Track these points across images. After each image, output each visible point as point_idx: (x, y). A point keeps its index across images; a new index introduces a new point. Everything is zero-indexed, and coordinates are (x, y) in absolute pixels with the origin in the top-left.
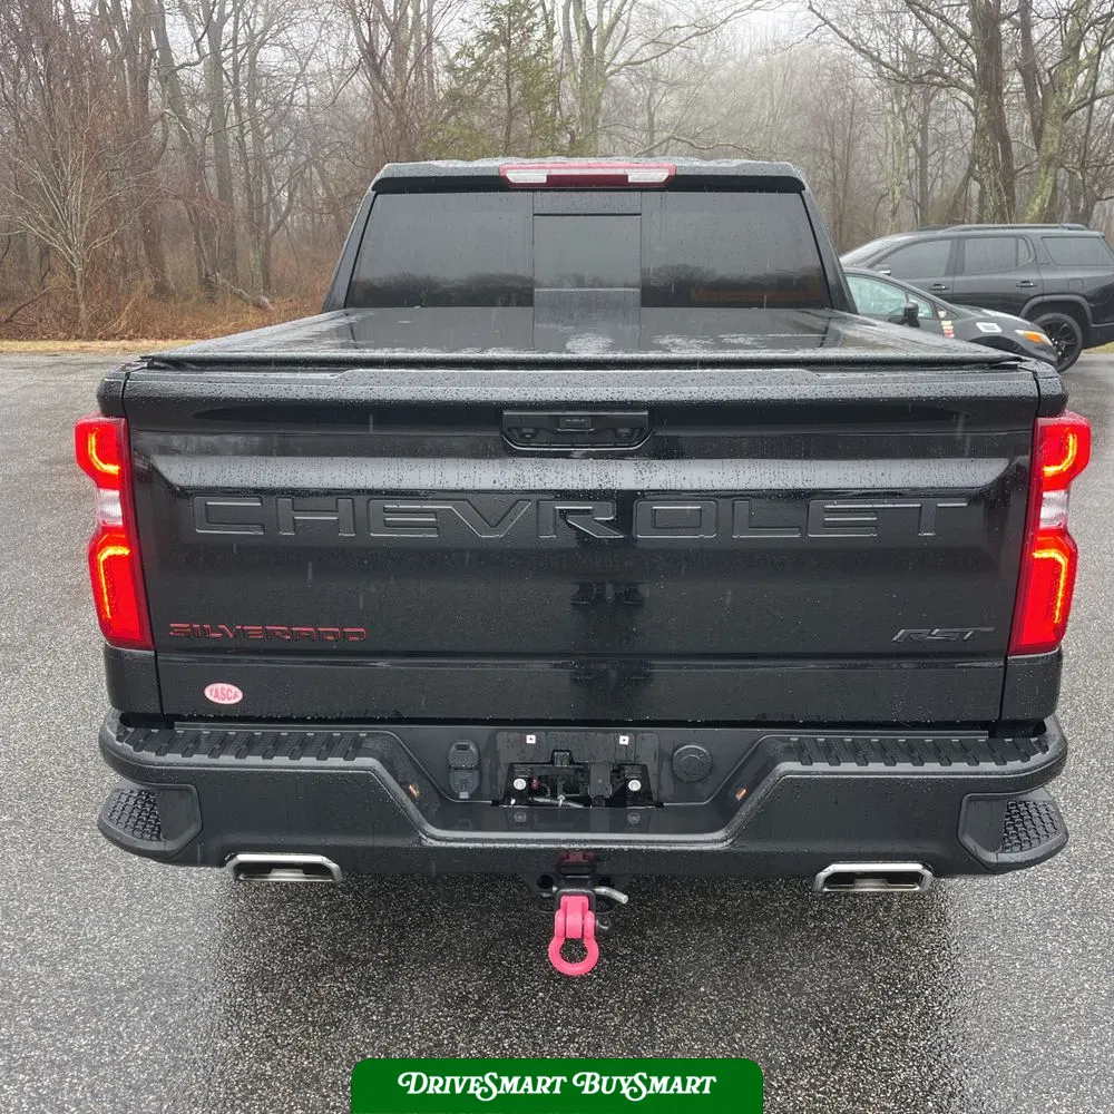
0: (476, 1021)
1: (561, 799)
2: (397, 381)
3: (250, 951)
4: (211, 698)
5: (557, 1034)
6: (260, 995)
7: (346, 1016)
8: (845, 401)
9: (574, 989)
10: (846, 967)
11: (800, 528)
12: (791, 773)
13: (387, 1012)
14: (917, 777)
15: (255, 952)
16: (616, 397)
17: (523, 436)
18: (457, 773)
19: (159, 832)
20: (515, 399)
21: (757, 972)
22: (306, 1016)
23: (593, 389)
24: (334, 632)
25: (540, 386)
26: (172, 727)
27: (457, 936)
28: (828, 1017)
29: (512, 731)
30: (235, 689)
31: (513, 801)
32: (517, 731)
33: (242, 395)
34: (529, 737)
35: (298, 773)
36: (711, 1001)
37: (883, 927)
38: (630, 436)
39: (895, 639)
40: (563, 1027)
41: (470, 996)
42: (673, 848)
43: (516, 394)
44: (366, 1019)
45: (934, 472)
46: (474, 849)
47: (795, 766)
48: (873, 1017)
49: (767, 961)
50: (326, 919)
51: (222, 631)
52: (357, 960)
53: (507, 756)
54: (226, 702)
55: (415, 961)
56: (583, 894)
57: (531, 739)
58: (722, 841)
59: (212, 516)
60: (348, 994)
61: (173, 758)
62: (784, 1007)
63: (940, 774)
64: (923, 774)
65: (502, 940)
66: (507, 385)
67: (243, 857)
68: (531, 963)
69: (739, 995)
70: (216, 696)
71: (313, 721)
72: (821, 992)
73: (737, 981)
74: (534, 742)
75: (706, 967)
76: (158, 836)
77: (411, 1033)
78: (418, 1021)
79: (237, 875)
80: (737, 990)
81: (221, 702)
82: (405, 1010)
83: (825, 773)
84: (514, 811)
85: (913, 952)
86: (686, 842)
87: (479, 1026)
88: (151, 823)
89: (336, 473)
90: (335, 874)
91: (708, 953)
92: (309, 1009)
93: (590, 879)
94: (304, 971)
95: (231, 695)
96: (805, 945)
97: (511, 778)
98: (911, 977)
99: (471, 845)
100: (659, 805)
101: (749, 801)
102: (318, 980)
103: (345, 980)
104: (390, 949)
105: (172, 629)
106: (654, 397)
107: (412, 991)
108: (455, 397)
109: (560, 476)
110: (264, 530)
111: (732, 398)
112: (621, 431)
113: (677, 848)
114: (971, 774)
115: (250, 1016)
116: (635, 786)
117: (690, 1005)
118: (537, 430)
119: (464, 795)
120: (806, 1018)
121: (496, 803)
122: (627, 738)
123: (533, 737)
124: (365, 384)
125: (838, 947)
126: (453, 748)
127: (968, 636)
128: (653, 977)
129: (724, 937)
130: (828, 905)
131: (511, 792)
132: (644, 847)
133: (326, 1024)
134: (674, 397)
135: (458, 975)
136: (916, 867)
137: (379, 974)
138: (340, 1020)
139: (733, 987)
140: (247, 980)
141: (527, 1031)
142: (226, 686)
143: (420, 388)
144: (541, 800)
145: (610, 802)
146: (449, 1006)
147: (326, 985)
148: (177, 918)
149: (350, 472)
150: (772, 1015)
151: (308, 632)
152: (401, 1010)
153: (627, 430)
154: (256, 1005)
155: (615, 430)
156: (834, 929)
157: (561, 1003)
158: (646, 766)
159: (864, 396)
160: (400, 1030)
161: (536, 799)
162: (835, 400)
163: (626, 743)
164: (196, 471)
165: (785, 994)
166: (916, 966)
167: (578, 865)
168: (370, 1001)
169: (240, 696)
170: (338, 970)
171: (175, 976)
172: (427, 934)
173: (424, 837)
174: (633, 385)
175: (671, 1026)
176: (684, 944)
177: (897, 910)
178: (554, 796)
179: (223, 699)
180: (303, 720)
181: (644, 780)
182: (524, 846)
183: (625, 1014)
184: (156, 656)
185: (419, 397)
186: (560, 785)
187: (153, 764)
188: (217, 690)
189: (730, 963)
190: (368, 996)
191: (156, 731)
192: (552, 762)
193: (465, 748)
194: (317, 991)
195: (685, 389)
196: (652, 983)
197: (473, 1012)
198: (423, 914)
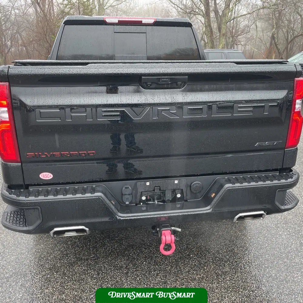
0: (127, 273)
1: (156, 202)
2: (107, 67)
3: (49, 261)
4: (42, 178)
5: (153, 274)
6: (55, 274)
7: (85, 277)
8: (246, 72)
9: (154, 260)
10: (229, 244)
11: (231, 112)
12: (229, 187)
13: (98, 274)
14: (264, 186)
15: (50, 261)
16: (178, 71)
17: (147, 85)
18: (125, 196)
19: (25, 224)
20: (147, 72)
21: (205, 249)
22: (72, 278)
23: (171, 69)
24: (85, 153)
25: (154, 68)
26: (28, 188)
27: (114, 248)
28: (229, 259)
29: (142, 181)
30: (50, 174)
31: (142, 204)
32: (144, 181)
33: (53, 73)
34: (147, 183)
35: (76, 200)
36: (195, 259)
37: (236, 232)
38: (181, 85)
39: (255, 146)
40: (154, 272)
41: (123, 266)
42: (195, 213)
43: (147, 71)
44: (92, 277)
45: (268, 95)
46: (134, 219)
47: (231, 185)
48: (241, 258)
49: (207, 245)
50: (71, 248)
51: (46, 155)
52: (84, 259)
53: (140, 190)
54: (47, 179)
55: (103, 257)
56: (168, 230)
57: (148, 184)
58: (209, 210)
59: (41, 115)
60: (84, 270)
61: (32, 198)
62: (216, 258)
63: (270, 184)
64: (266, 184)
65: (128, 248)
66: (143, 68)
67: (56, 229)
68: (139, 254)
69: (202, 256)
70: (44, 177)
71: (77, 183)
72: (225, 252)
73: (200, 252)
74: (149, 184)
75: (190, 249)
76: (25, 225)
77: (108, 279)
78: (109, 276)
79: (54, 235)
80: (201, 255)
81: (45, 179)
82: (104, 272)
83: (239, 187)
84: (142, 206)
85: (246, 238)
86: (198, 211)
87: (128, 275)
88: (21, 221)
89: (85, 99)
90: (87, 231)
91: (190, 245)
92: (73, 276)
93: (169, 225)
94: (68, 264)
95: (49, 176)
96: (216, 240)
97: (141, 196)
98: (247, 245)
99: (133, 218)
100: (186, 201)
101: (216, 197)
102: (74, 267)
103: (82, 266)
104: (94, 255)
105: (27, 155)
106: (190, 71)
107: (104, 267)
108: (127, 72)
109: (159, 98)
110: (61, 119)
111: (213, 71)
112: (179, 83)
113: (196, 213)
114: (279, 183)
115: (54, 281)
116: (179, 196)
117: (189, 261)
118: (152, 83)
119: (127, 203)
120: (223, 260)
121: (136, 205)
122: (177, 181)
123: (149, 183)
124: (96, 68)
125: (225, 239)
126: (124, 188)
127: (275, 144)
128: (176, 254)
129: (193, 240)
130: (219, 228)
131: (141, 201)
132: (186, 214)
133: (79, 280)
134: (196, 71)
135: (118, 260)
136: (262, 212)
137: (93, 263)
138: (84, 279)
139: (200, 254)
140: (50, 270)
141: (143, 274)
142: (47, 173)
143: (115, 69)
144: (150, 203)
145: (171, 201)
146: (117, 270)
147: (76, 268)
148: (22, 253)
149: (90, 99)
150: (213, 260)
151: (76, 153)
152: (103, 273)
153: (180, 83)
154: (55, 277)
155: (176, 83)
156: (223, 234)
157: (151, 264)
158: (182, 189)
159: (251, 71)
160: (104, 279)
161: (149, 202)
162: (243, 72)
163: (177, 183)
164: (36, 100)
165: (215, 254)
166: (248, 242)
167: (164, 221)
168: (92, 271)
169: (52, 176)
170: (79, 263)
171: (25, 271)
172: (104, 249)
173: (118, 217)
174: (183, 68)
175: (185, 267)
176: (182, 243)
177: (238, 227)
178: (154, 201)
179: (46, 178)
180: (73, 183)
181: (182, 193)
182: (150, 216)
183: (171, 266)
184: (22, 164)
185: (115, 72)
186: (156, 197)
187: (24, 201)
188: (44, 175)
189: (197, 247)
190: (91, 270)
191: (23, 190)
192: (154, 190)
193: (128, 188)
194: (74, 270)
195: (199, 69)
196: (176, 256)
197: (125, 271)
198: (102, 243)
